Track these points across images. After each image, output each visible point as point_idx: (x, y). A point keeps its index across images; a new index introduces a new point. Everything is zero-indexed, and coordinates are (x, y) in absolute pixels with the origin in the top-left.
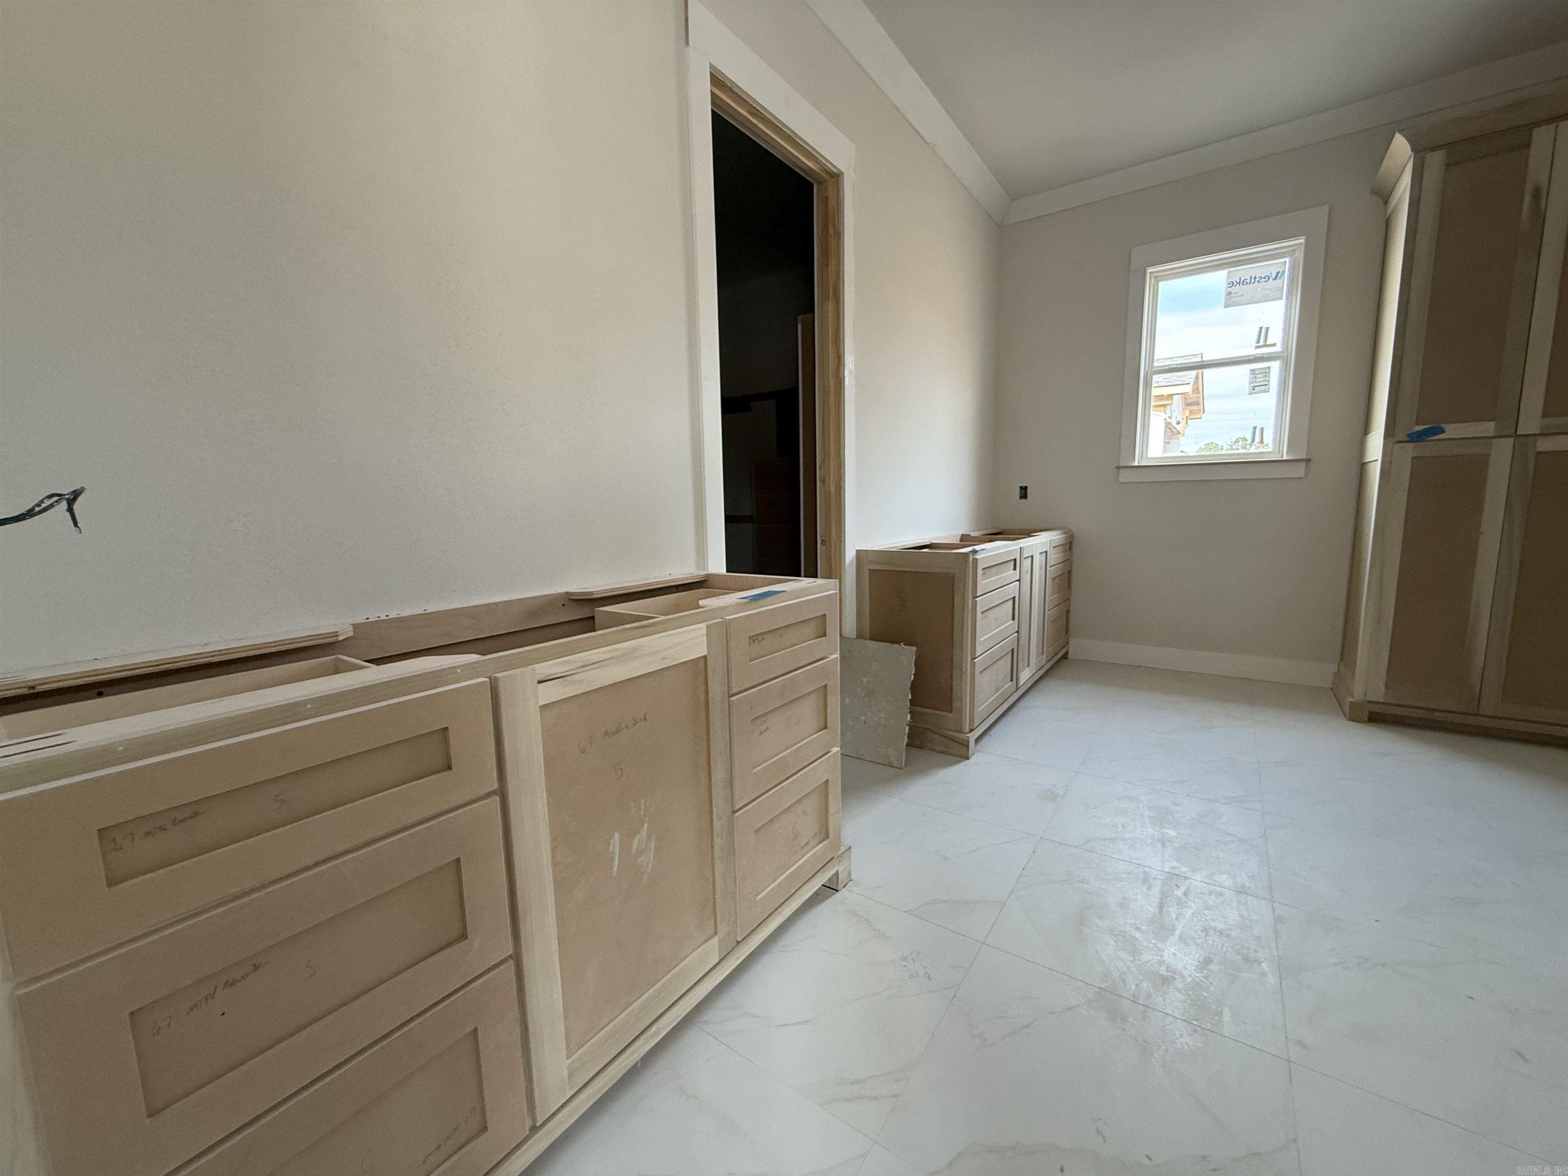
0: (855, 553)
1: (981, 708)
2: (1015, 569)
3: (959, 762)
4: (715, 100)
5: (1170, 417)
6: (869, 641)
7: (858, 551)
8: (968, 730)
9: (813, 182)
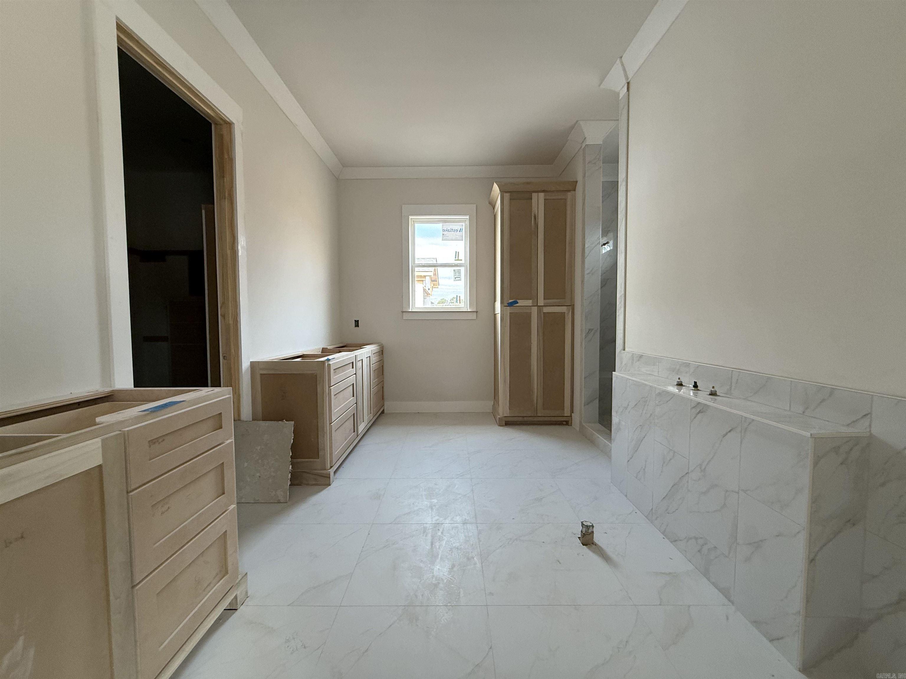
0: (249, 363)
1: (336, 452)
2: (353, 368)
3: (324, 489)
4: (120, 40)
5: (425, 286)
6: (261, 422)
7: (252, 363)
8: (329, 467)
9: (211, 122)
